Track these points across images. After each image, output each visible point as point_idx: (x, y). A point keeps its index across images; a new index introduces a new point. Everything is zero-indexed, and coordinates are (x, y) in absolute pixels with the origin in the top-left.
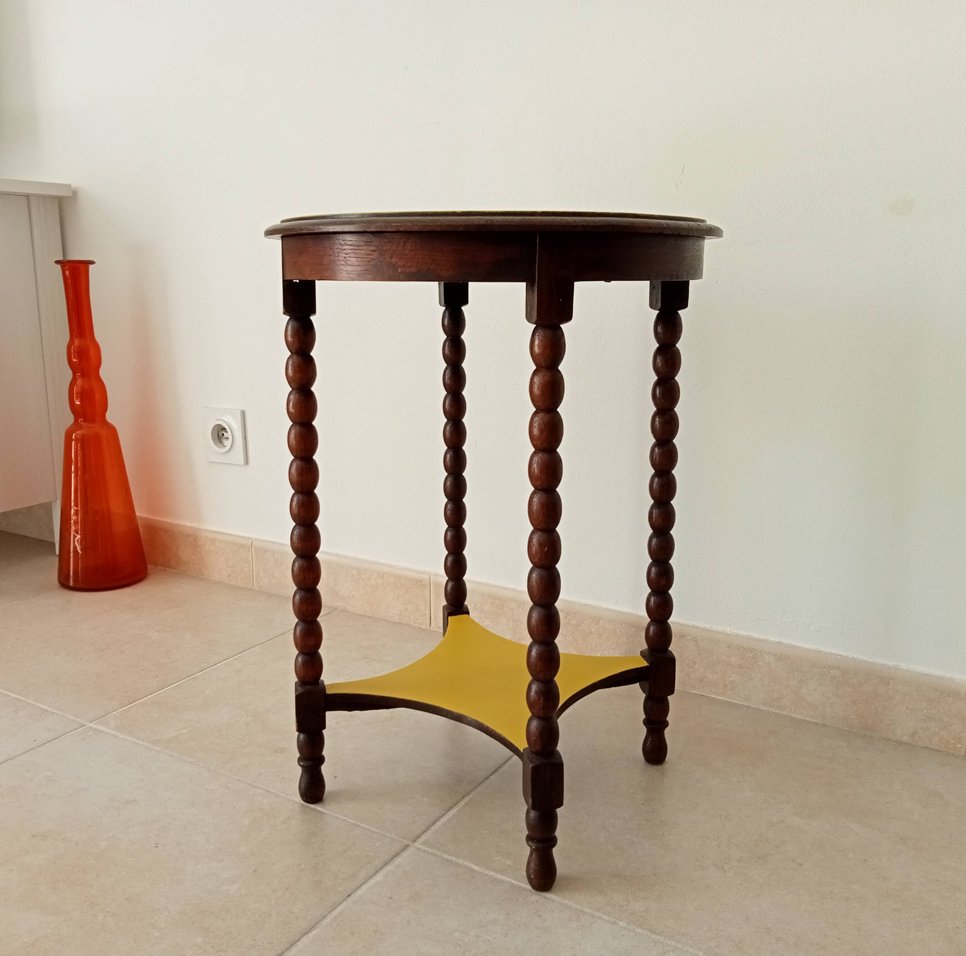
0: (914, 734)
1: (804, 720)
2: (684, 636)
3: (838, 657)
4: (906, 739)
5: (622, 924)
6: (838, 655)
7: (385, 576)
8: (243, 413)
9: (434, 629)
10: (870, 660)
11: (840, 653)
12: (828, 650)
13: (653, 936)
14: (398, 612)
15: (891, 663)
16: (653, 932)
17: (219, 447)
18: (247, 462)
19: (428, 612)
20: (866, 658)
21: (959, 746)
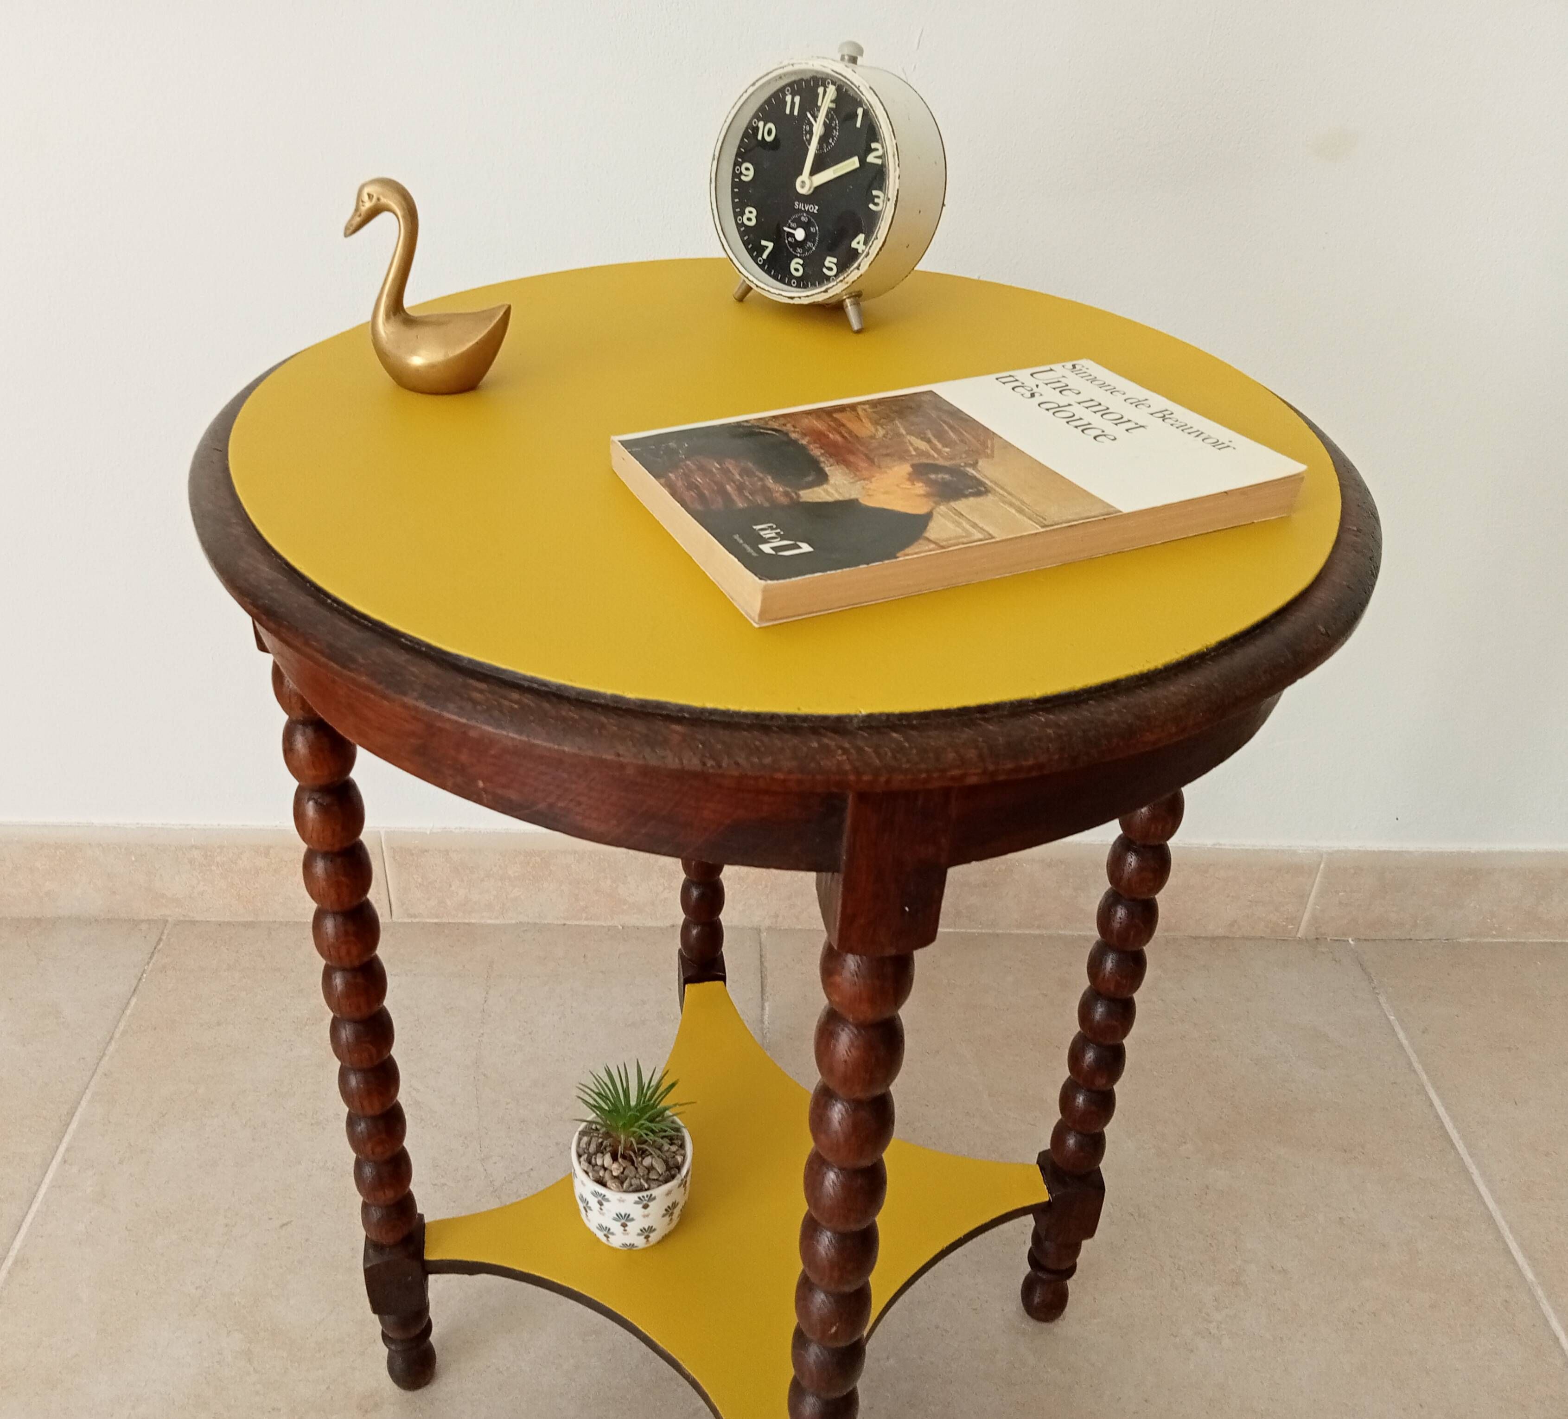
9: (400, 921)
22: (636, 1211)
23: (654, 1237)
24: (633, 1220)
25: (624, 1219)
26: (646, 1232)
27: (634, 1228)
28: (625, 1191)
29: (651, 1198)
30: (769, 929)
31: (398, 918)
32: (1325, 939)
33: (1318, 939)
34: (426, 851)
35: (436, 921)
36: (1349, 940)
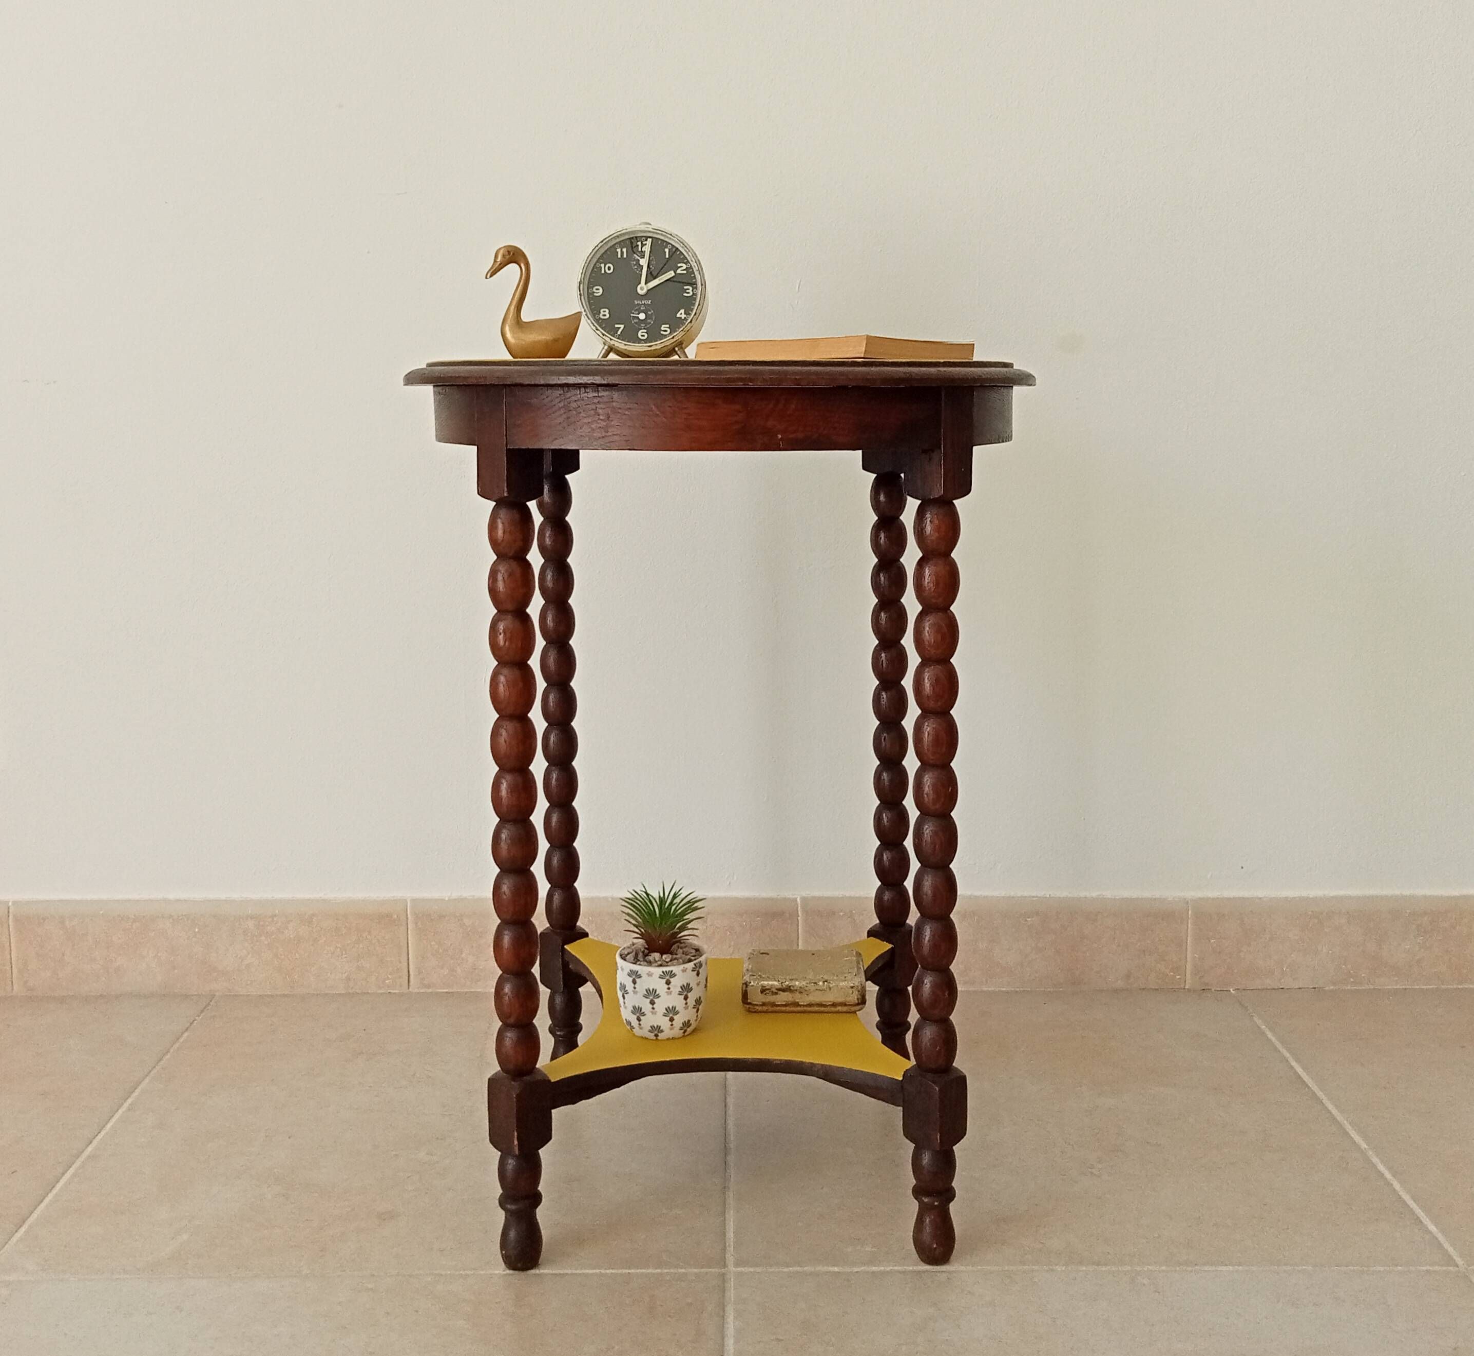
0: (1128, 976)
2: (834, 913)
3: (1034, 899)
4: (1120, 984)
6: (1033, 897)
7: (315, 919)
9: (416, 990)
10: (1070, 895)
11: (1034, 894)
12: (1019, 894)
14: (344, 976)
15: (1094, 894)
19: (404, 965)
20: (1064, 894)
21: (1178, 977)
31: (414, 989)
32: (1209, 989)
33: (1204, 990)
34: (444, 916)
35: (447, 990)
36: (1231, 990)
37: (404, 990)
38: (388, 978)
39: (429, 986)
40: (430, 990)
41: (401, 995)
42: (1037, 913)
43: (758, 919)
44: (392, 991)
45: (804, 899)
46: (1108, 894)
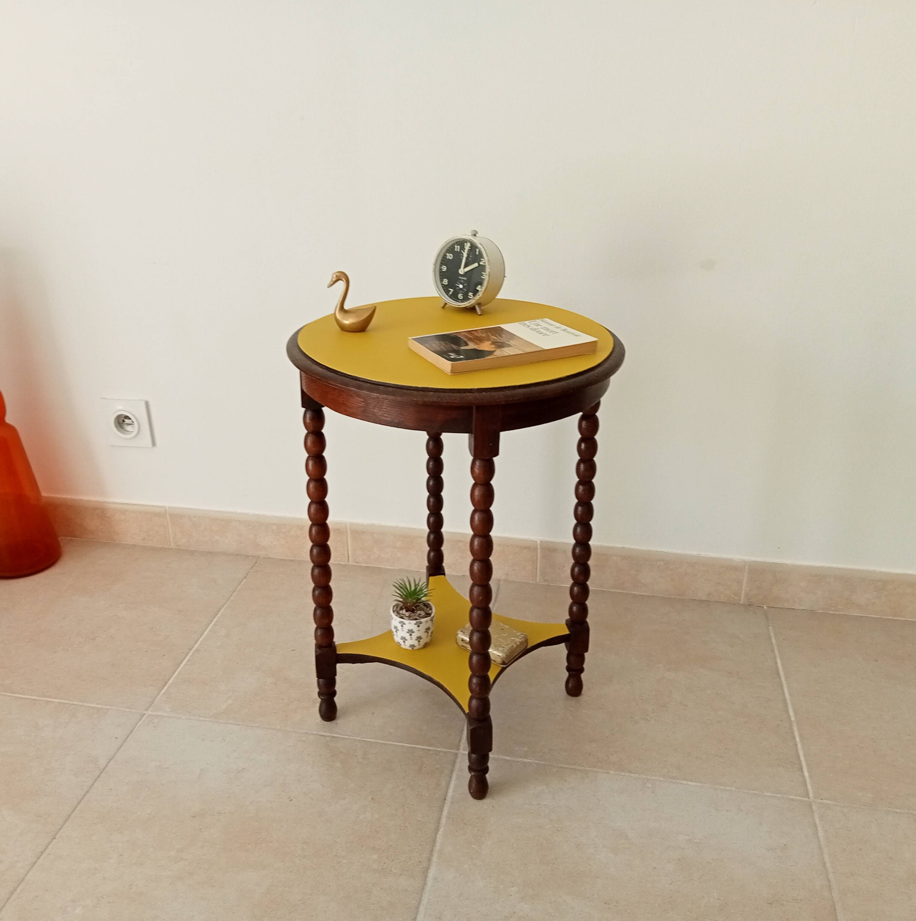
0: (710, 594)
1: (640, 595)
2: (556, 550)
3: (663, 553)
4: (704, 598)
5: (612, 772)
7: (304, 528)
8: (147, 404)
10: (683, 553)
11: (663, 550)
12: (655, 549)
13: (632, 775)
15: (695, 553)
16: (631, 772)
17: (123, 433)
18: (154, 443)
19: (346, 552)
22: (414, 628)
23: (423, 642)
24: (413, 632)
25: (411, 632)
26: (419, 638)
27: (415, 636)
28: (411, 620)
29: (421, 623)
30: (505, 580)
31: (351, 563)
32: (753, 605)
33: (750, 605)
34: (364, 532)
35: (366, 565)
36: (764, 606)
37: (346, 563)
38: (339, 557)
39: (358, 563)
40: (359, 564)
41: (345, 566)
42: (663, 560)
43: (517, 549)
44: (340, 563)
45: (541, 541)
46: (703, 554)
